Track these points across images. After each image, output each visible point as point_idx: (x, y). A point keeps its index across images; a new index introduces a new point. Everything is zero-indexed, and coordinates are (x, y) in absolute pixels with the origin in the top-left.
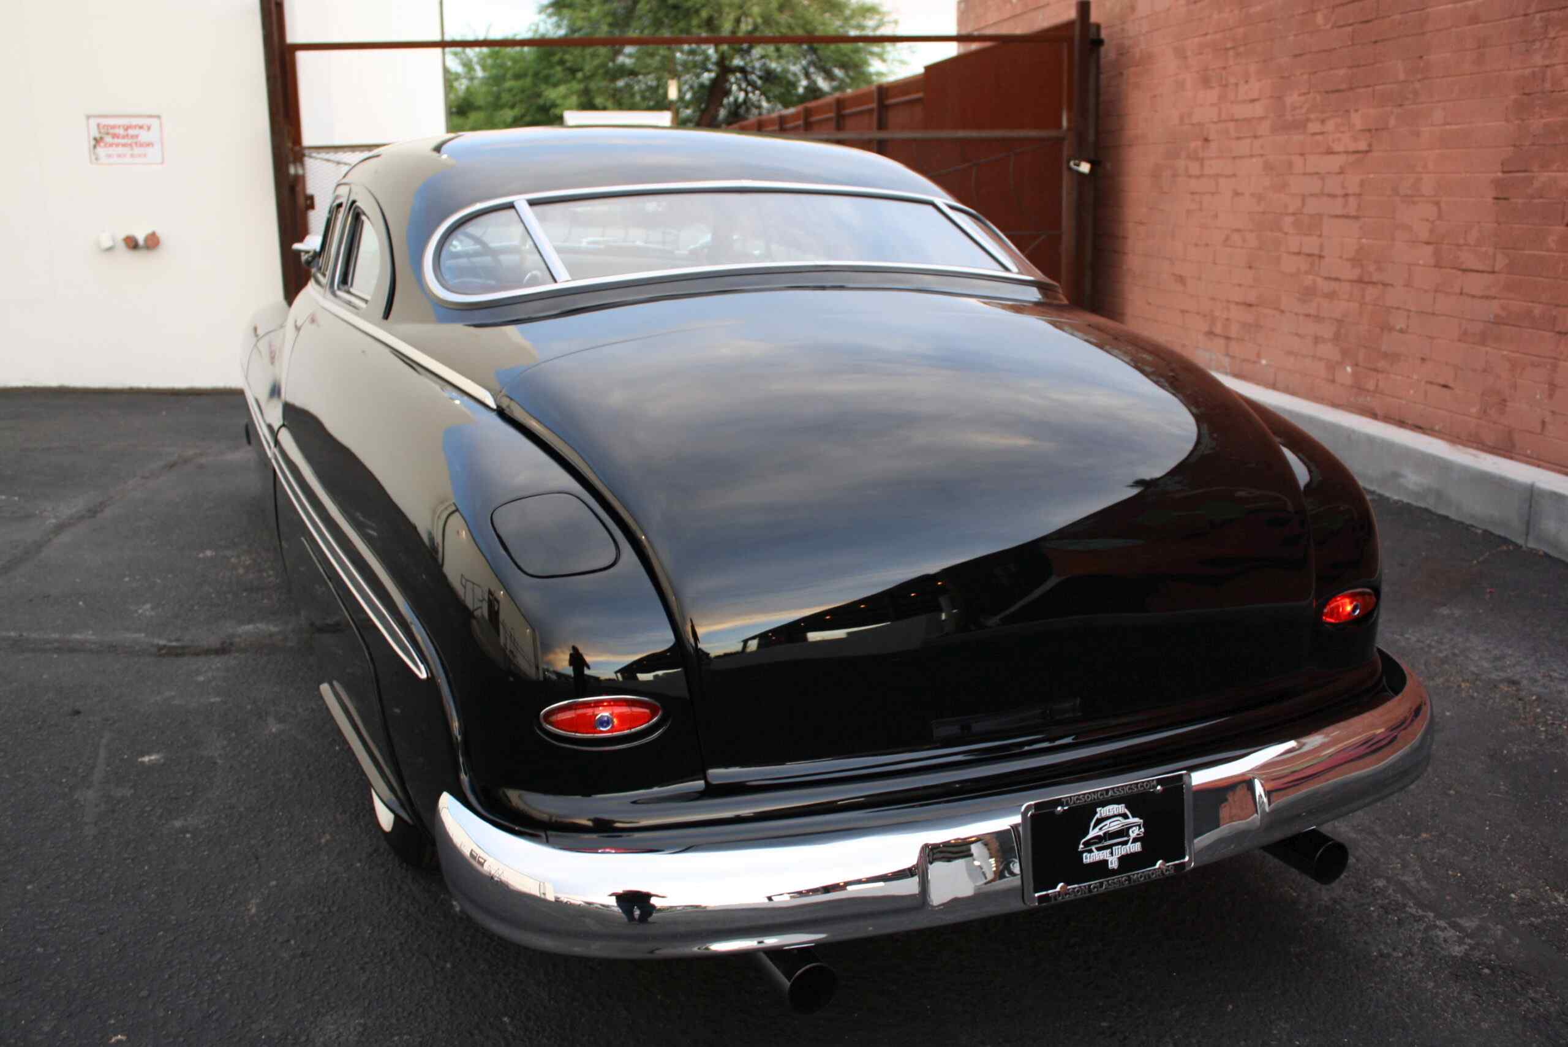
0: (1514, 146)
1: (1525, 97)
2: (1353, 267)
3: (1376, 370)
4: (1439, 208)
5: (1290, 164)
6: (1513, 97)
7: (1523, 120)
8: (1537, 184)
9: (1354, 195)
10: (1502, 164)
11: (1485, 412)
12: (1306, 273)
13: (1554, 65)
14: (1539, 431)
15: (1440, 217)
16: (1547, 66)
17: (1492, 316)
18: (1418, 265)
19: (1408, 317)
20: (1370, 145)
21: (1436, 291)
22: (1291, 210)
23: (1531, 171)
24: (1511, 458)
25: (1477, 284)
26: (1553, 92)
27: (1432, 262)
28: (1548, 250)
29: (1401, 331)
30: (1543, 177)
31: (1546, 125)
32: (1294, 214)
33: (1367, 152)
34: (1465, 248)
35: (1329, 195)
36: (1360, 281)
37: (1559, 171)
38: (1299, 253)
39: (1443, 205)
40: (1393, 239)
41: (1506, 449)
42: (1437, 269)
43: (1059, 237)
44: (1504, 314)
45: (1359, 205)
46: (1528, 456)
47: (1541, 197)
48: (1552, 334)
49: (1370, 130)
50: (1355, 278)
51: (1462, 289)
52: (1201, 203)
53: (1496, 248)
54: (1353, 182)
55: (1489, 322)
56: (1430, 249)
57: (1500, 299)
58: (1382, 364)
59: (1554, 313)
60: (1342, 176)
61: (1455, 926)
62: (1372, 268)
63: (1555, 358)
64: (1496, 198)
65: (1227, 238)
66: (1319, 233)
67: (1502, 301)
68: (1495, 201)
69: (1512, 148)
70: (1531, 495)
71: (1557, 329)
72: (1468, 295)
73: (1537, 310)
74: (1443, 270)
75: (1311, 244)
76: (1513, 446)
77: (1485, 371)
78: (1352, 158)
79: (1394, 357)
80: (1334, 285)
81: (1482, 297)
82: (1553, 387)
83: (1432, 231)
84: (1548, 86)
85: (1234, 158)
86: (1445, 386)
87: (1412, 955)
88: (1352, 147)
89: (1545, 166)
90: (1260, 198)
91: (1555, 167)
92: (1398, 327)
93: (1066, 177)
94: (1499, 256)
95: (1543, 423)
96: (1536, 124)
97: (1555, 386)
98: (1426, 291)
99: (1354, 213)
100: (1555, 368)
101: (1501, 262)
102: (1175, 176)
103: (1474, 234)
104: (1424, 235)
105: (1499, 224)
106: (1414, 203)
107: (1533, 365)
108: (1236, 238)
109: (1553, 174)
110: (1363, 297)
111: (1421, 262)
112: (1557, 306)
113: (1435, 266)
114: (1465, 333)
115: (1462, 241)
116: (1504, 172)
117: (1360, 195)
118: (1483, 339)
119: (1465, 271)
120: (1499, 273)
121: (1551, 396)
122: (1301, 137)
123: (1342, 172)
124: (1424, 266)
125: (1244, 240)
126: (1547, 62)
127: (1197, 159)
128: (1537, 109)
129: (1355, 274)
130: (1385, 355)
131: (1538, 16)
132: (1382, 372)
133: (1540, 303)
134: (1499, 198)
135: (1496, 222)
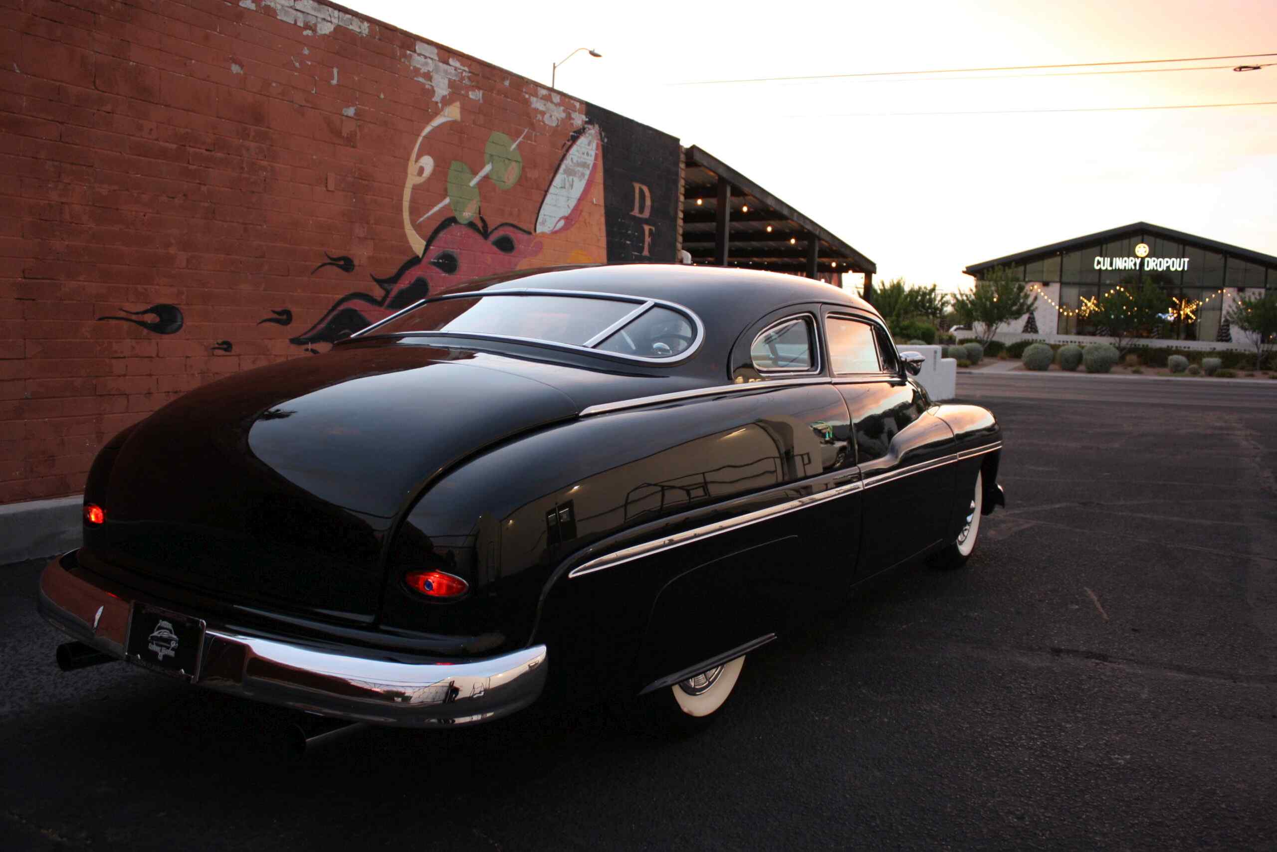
0: (37, 259)
1: (44, 222)
6: (30, 220)
7: (42, 240)
8: (67, 290)
10: (23, 272)
13: (73, 203)
16: (62, 203)
23: (59, 280)
26: (71, 223)
30: (72, 285)
31: (67, 246)
37: (85, 281)
41: (62, 492)
44: (40, 390)
47: (72, 299)
48: (95, 397)
53: (25, 339)
55: (27, 399)
57: (35, 379)
59: (94, 382)
63: (100, 414)
67: (39, 380)
68: (19, 301)
69: (34, 260)
71: (97, 393)
82: (100, 435)
89: (71, 277)
91: (81, 278)
94: (31, 345)
96: (58, 244)
97: (103, 433)
100: (100, 420)
101: (33, 350)
105: (26, 320)
109: (81, 283)
112: (96, 377)
116: (25, 278)
118: (19, 414)
126: (64, 200)
128: (58, 233)
131: (50, 163)
133: (81, 377)
134: (20, 299)
135: (24, 318)
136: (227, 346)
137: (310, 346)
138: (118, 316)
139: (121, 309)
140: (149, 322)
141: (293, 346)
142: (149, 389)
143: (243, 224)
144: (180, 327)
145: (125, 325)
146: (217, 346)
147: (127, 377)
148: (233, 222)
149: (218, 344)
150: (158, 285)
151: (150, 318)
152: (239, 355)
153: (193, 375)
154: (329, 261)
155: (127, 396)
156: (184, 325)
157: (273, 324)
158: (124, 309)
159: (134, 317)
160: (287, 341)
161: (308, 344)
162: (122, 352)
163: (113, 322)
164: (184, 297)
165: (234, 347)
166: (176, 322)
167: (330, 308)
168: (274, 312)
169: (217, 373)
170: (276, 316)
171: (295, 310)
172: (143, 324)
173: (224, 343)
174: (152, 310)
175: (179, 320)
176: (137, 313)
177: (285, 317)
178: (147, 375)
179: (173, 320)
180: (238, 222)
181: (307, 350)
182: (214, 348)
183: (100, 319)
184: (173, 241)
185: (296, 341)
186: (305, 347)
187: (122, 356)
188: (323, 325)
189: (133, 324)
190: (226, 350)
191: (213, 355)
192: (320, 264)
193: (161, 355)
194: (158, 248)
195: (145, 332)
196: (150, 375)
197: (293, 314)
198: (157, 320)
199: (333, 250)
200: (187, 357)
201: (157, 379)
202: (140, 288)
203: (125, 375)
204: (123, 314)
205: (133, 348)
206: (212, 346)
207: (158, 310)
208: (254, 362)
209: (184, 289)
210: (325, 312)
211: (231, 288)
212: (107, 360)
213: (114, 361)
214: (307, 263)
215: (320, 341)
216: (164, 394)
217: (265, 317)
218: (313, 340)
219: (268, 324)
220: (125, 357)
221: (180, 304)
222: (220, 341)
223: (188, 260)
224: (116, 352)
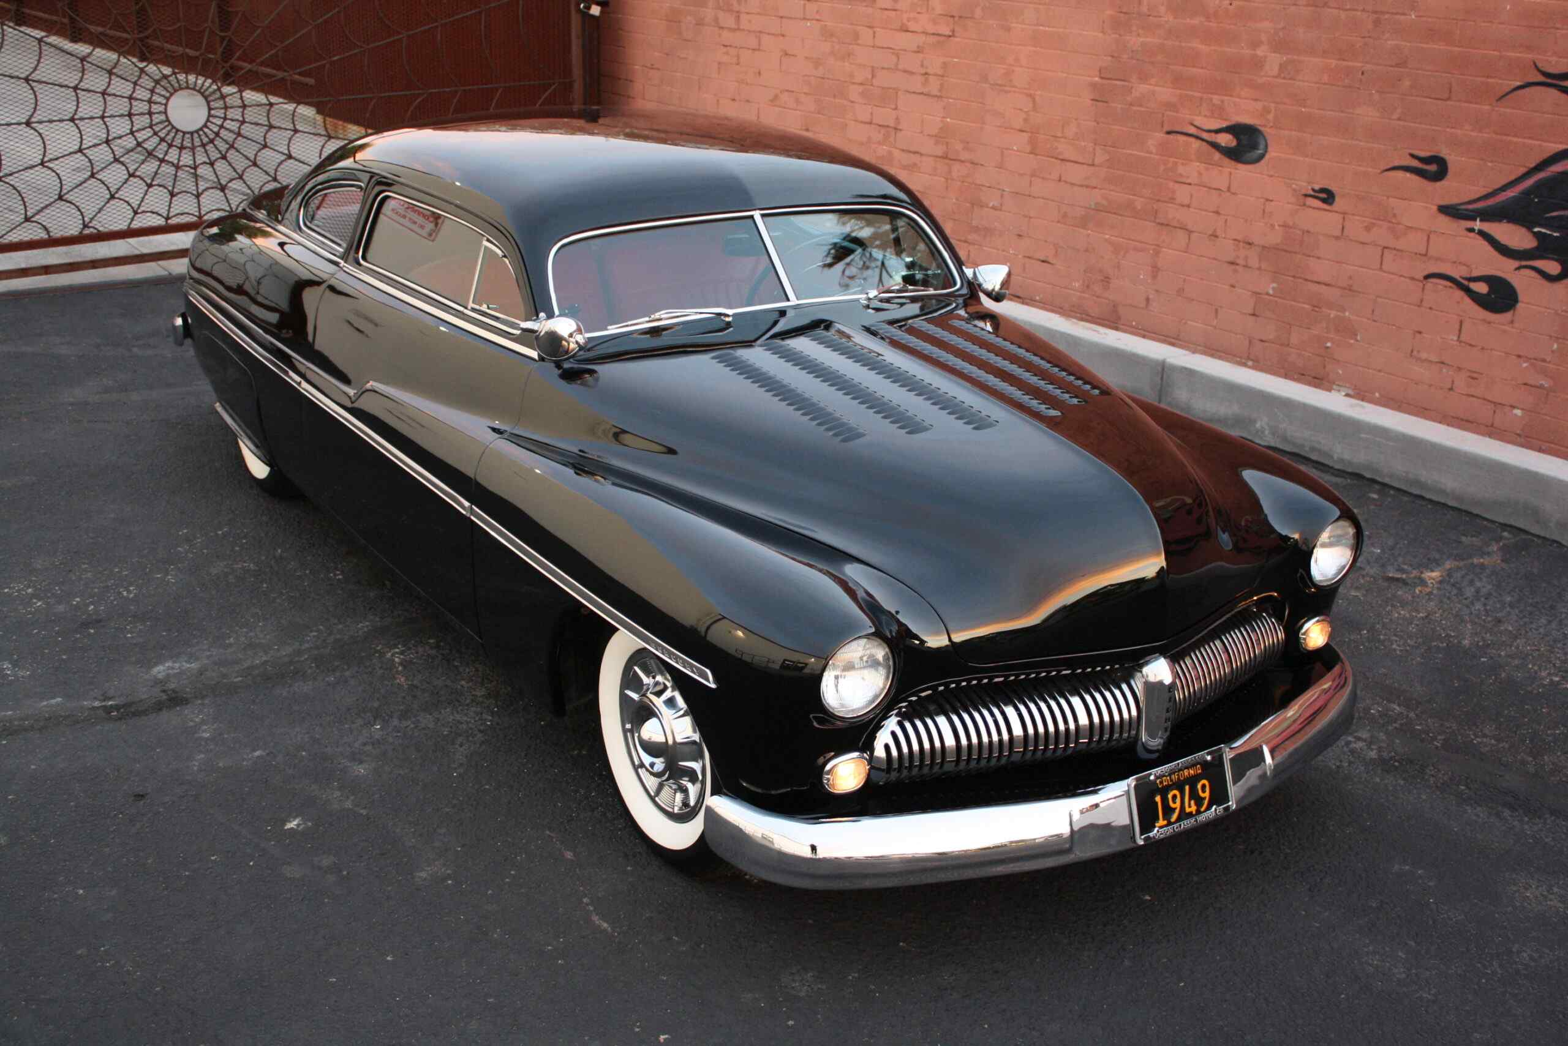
0: (1113, 57)
1: (1122, 15)
2: (936, 143)
3: (965, 241)
4: (1034, 101)
5: (856, 36)
6: (1109, 12)
7: (1120, 35)
8: (1136, 94)
9: (936, 75)
10: (1100, 71)
11: (1088, 287)
12: (879, 143)
14: (1143, 305)
15: (1035, 108)
17: (1092, 204)
18: (1013, 150)
19: (1002, 196)
20: (953, 31)
21: (1032, 175)
22: (859, 78)
23: (1129, 81)
24: (1117, 329)
25: (1076, 173)
26: (1148, 16)
27: (1028, 149)
28: (1148, 152)
29: (994, 208)
30: (1142, 88)
31: (1143, 43)
32: (861, 84)
33: (950, 36)
34: (1063, 140)
35: (905, 71)
36: (945, 157)
37: (1156, 85)
38: (871, 123)
39: (1037, 98)
40: (984, 123)
41: (1112, 321)
42: (1031, 156)
43: (571, 84)
44: (1105, 203)
45: (942, 85)
46: (1132, 327)
47: (1141, 106)
48: (1153, 224)
49: (953, 17)
50: (940, 154)
51: (1060, 177)
52: (738, 57)
53: (1095, 144)
54: (934, 62)
55: (1089, 208)
56: (1025, 136)
57: (1101, 189)
58: (971, 237)
59: (1155, 207)
60: (921, 55)
61: (1359, 739)
62: (959, 147)
63: (1158, 245)
64: (1092, 100)
65: (776, 97)
66: (893, 107)
67: (1103, 191)
68: (1095, 102)
69: (1110, 58)
70: (1162, 370)
71: (1158, 221)
72: (1066, 182)
73: (1139, 203)
74: (1039, 157)
75: (885, 115)
76: (1119, 318)
77: (1087, 250)
78: (932, 40)
79: (987, 232)
80: (915, 158)
81: (1082, 186)
82: (1155, 270)
83: (1026, 120)
84: (1144, 9)
85: (782, 17)
86: (1043, 261)
87: (1353, 763)
88: (931, 29)
89: (1144, 78)
90: (817, 63)
91: (1153, 81)
92: (991, 205)
93: (575, 21)
94: (1099, 151)
95: (1148, 300)
96: (1136, 40)
97: (1158, 269)
98: (1021, 175)
99: (939, 94)
100: (1157, 253)
101: (1101, 157)
102: (700, 23)
103: (1071, 130)
104: (1018, 123)
105: (1098, 123)
106: (1006, 92)
107: (1136, 249)
108: (785, 97)
109: (1151, 87)
110: (950, 172)
111: (1015, 148)
112: (1158, 201)
113: (1031, 153)
114: (1065, 216)
115: (1059, 135)
116: (1102, 78)
117: (943, 76)
118: (1083, 222)
119: (1062, 160)
120: (1100, 166)
121: (1154, 277)
122: (870, 10)
123: (919, 50)
124: (1018, 151)
125: (797, 101)
127: (730, 11)
128: (1134, 28)
129: (939, 150)
130: (976, 229)
132: (974, 244)
133: (1142, 197)
134: (1097, 100)
135: (1095, 121)
136: (1327, 196)
137: (1478, 225)
138: (1185, 131)
139: (1192, 124)
140: (1223, 145)
141: (1444, 221)
142: (1215, 231)
143: (1375, 12)
144: (1262, 157)
145: (1196, 144)
146: (1312, 193)
147: (1191, 210)
148: (1356, 10)
149: (1313, 190)
150: (1239, 97)
151: (1226, 140)
152: (1344, 213)
153: (1272, 226)
154: (1541, 79)
155: (1190, 232)
156: (1267, 156)
157: (1408, 175)
158: (1196, 123)
159: (1205, 136)
160: (1435, 208)
161: (1475, 220)
162: (1188, 177)
163: (1182, 138)
164: (1271, 117)
165: (1337, 199)
166: (1258, 149)
167: (1533, 165)
168: (1413, 156)
169: (1308, 232)
170: (1415, 163)
171: (1453, 159)
172: (1215, 146)
173: (1322, 190)
174: (1228, 130)
175: (1262, 146)
176: (1209, 131)
177: (1433, 168)
178: (1214, 212)
179: (1255, 147)
180: (1364, 10)
181: (1471, 230)
182: (1306, 196)
183: (1169, 133)
184: (1264, 38)
185: (1449, 211)
186: (1469, 224)
187: (1189, 181)
188: (1511, 193)
189: (1204, 144)
190: (1324, 201)
191: (1304, 205)
192: (1518, 84)
193: (1233, 190)
194: (1243, 48)
195: (1217, 156)
196: (1217, 213)
197: (1450, 166)
198: (1234, 143)
199: (1554, 59)
200: (1267, 200)
201: (1226, 221)
202: (1216, 99)
203: (1188, 206)
204: (1192, 130)
205: (1200, 174)
206: (1304, 192)
207: (1235, 130)
208: (1368, 229)
209: (1273, 105)
210: (1523, 170)
211: (1342, 112)
212: (1171, 184)
213: (1177, 186)
214: (1490, 80)
215: (1500, 221)
216: (1232, 242)
217: (1396, 164)
218: (1488, 215)
219: (1400, 174)
220: (1190, 184)
221: (1264, 126)
222: (1317, 187)
223: (1282, 67)
224: (1181, 175)
